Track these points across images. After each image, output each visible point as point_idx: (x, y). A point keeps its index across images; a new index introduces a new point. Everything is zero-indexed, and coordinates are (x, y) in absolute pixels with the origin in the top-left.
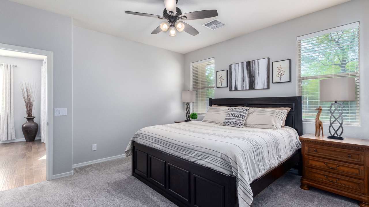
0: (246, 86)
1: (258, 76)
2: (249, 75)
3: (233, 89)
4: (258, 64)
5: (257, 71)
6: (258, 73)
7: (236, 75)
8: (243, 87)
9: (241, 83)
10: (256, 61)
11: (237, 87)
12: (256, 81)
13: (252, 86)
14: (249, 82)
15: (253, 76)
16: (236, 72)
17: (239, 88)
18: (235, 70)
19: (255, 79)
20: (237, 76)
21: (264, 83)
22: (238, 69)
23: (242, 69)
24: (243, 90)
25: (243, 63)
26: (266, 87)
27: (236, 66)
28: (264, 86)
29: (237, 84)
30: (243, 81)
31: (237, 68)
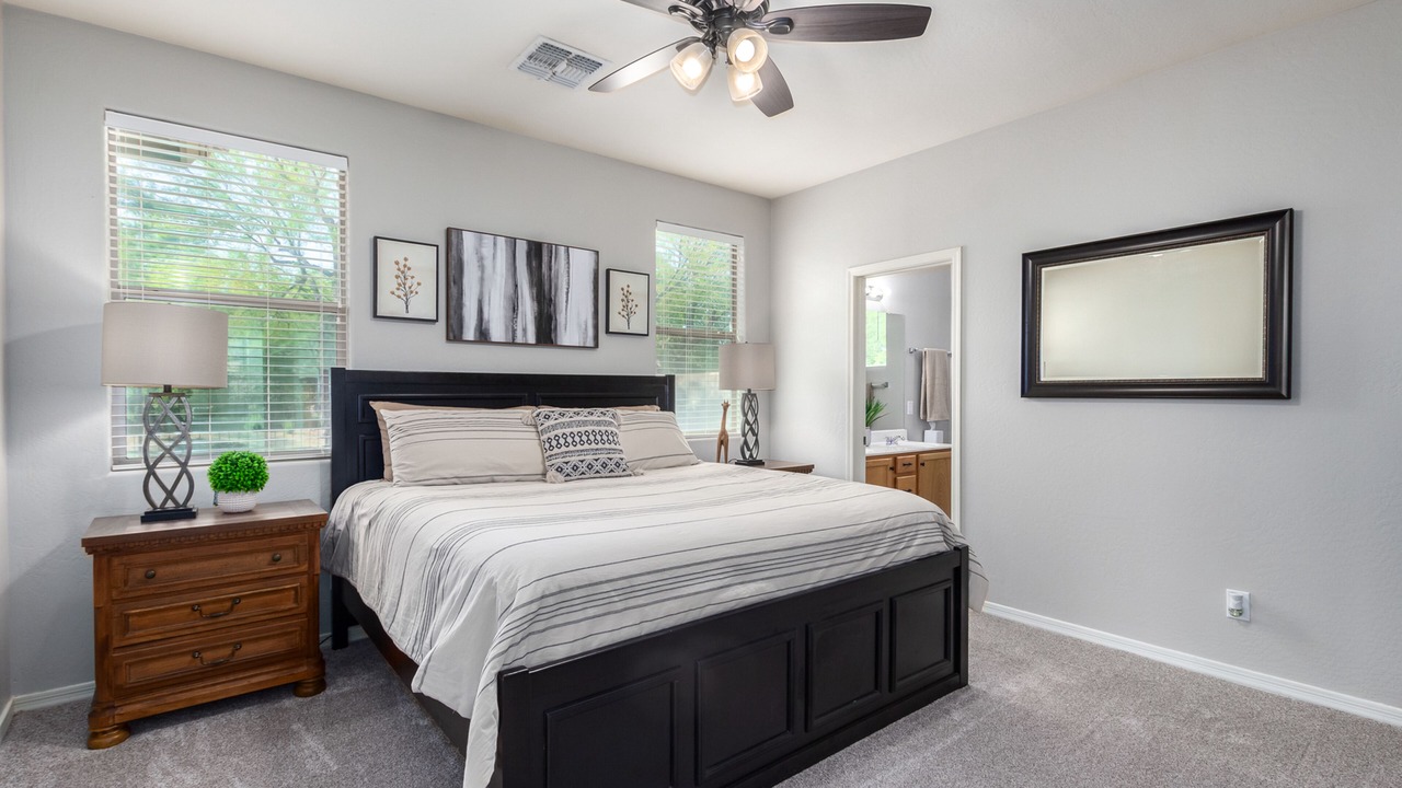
0: (525, 330)
1: (567, 301)
2: (535, 291)
3: (470, 333)
4: (568, 263)
5: (565, 286)
6: (565, 290)
7: (482, 279)
8: (514, 331)
9: (506, 317)
10: (562, 249)
11: (487, 330)
12: (561, 318)
13: (546, 333)
14: (535, 318)
15: (551, 299)
16: (482, 268)
17: (497, 332)
18: (481, 259)
19: (558, 311)
20: (486, 283)
21: (586, 329)
22: (494, 258)
23: (511, 261)
24: (513, 343)
25: (512, 242)
26: (590, 343)
27: (485, 241)
28: (586, 338)
29: (486, 316)
30: (515, 309)
31: (487, 251)
